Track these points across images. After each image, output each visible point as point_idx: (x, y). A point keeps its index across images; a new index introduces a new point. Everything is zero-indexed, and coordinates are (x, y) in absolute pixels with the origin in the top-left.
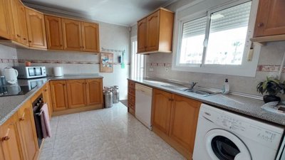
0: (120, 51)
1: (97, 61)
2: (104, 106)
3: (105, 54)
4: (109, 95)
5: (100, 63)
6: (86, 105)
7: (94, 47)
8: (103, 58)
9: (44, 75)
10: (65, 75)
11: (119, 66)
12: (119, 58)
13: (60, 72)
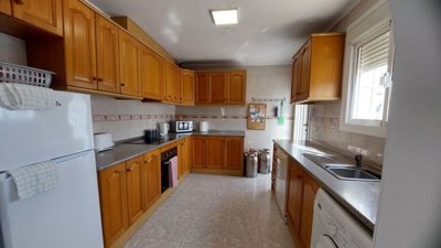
0: (277, 100)
1: (245, 115)
2: (245, 174)
3: (256, 106)
4: (253, 161)
5: (248, 117)
6: (223, 168)
7: (238, 99)
8: (253, 110)
9: (191, 129)
10: (210, 131)
11: (275, 121)
12: (276, 110)
13: (205, 127)
